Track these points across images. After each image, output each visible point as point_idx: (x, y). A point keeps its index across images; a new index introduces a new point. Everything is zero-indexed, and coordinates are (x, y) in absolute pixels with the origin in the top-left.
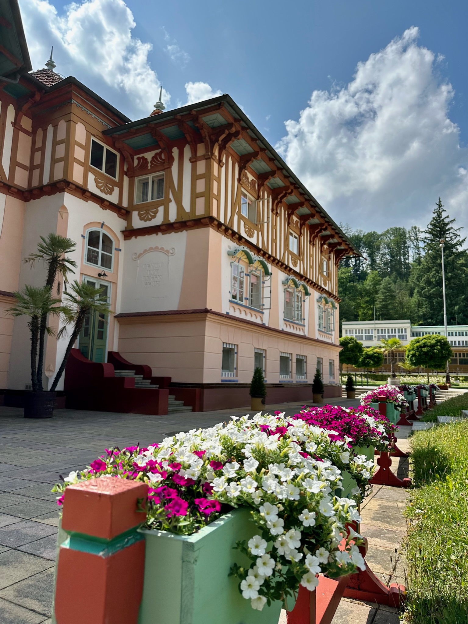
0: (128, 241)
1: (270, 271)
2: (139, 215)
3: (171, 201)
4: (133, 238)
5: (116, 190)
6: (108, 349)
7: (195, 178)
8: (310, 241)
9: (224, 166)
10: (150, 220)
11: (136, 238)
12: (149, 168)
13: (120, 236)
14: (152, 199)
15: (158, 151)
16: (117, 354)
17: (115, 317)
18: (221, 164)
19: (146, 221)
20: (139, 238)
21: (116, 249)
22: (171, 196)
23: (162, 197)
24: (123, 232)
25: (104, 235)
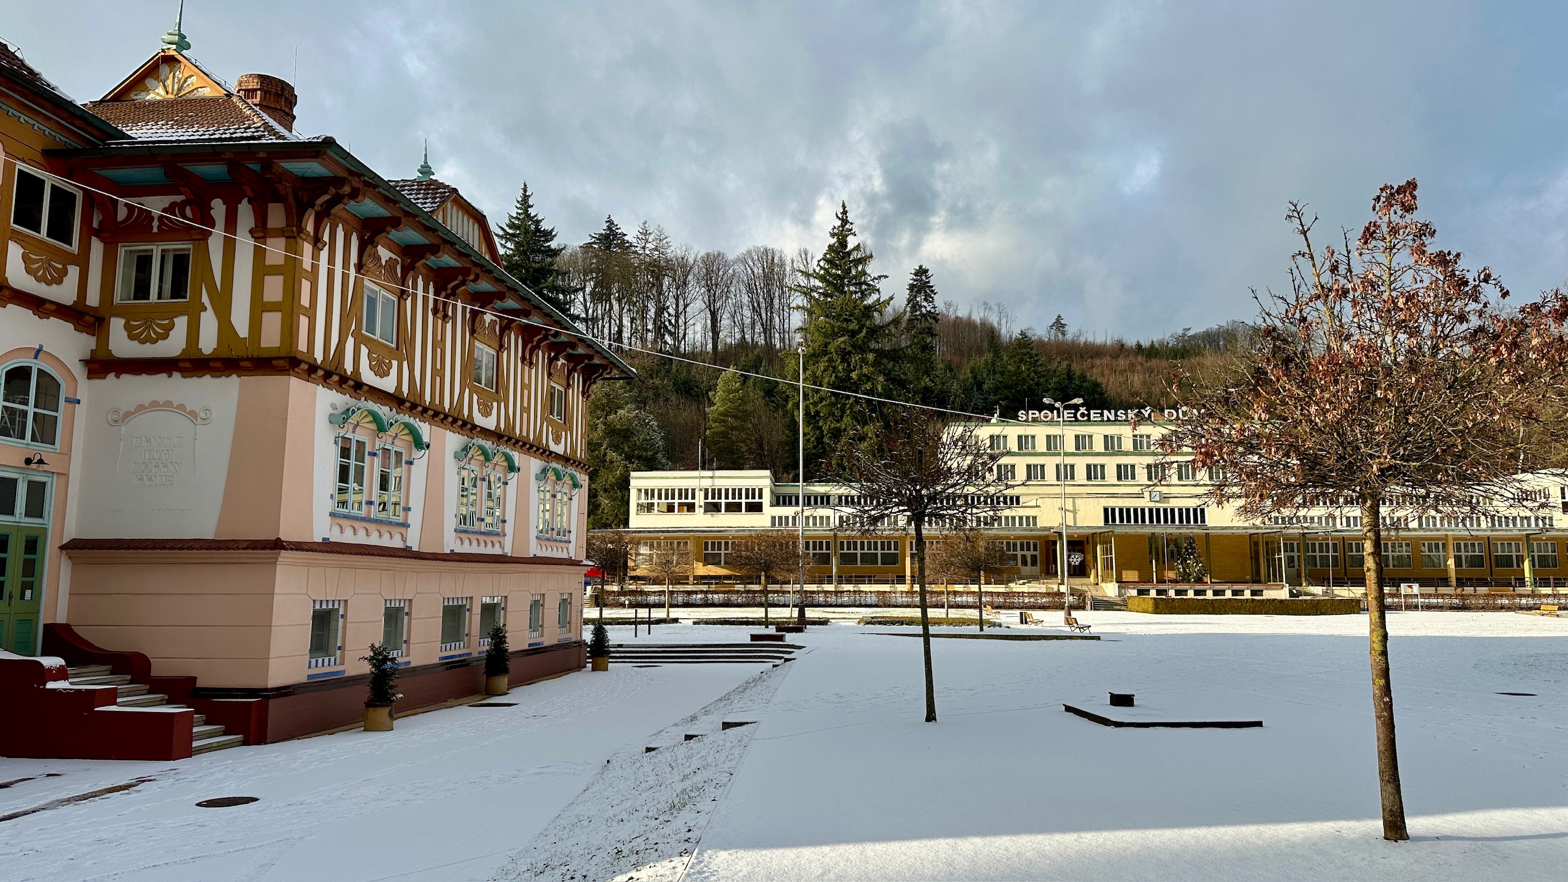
0: (97, 383)
1: (426, 439)
2: (127, 327)
3: (205, 309)
4: (111, 376)
5: (74, 272)
6: (44, 619)
7: (261, 270)
8: (523, 359)
9: (326, 248)
10: (154, 341)
11: (118, 377)
12: (155, 230)
13: (79, 372)
14: (160, 297)
15: (179, 198)
16: (66, 627)
17: (62, 548)
18: (320, 245)
19: (143, 342)
20: (125, 377)
21: (68, 400)
22: (205, 299)
23: (186, 298)
24: (86, 362)
25: (41, 372)
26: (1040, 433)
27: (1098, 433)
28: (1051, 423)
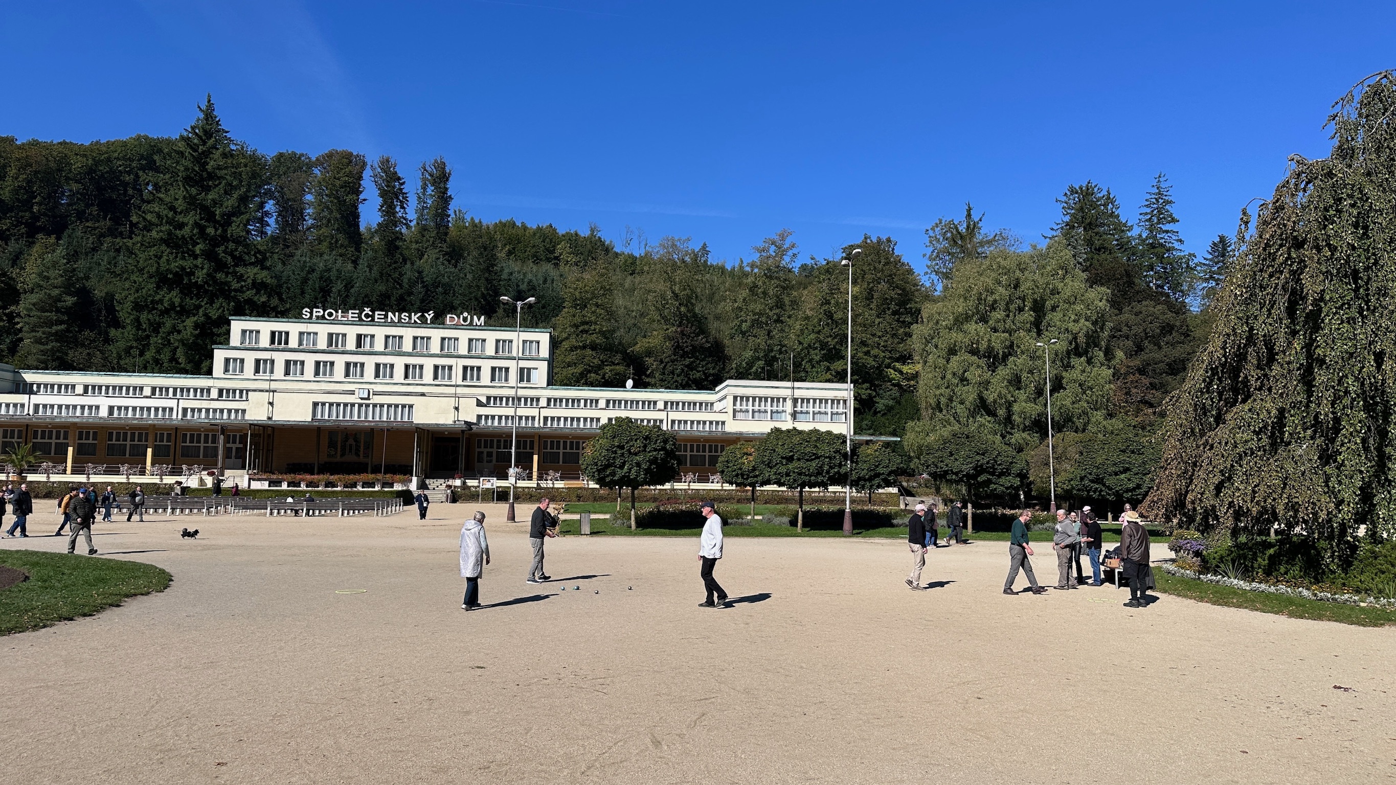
26: (323, 330)
27: (380, 332)
28: (335, 322)
